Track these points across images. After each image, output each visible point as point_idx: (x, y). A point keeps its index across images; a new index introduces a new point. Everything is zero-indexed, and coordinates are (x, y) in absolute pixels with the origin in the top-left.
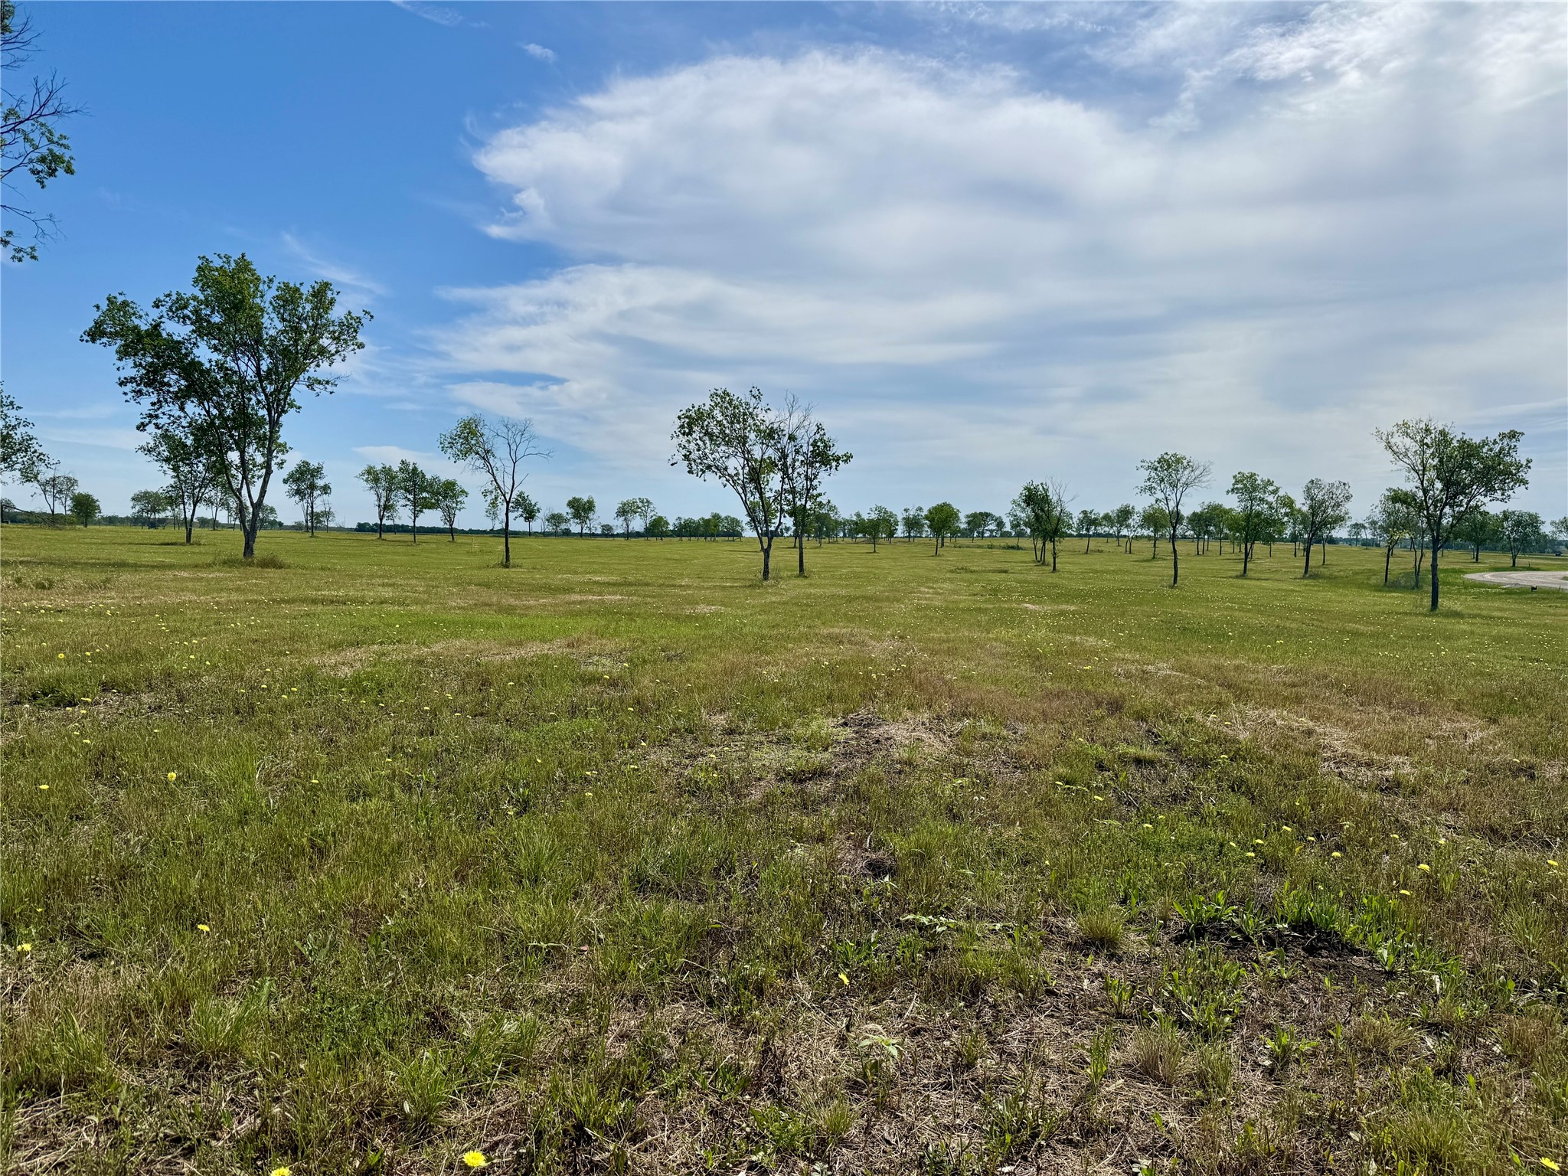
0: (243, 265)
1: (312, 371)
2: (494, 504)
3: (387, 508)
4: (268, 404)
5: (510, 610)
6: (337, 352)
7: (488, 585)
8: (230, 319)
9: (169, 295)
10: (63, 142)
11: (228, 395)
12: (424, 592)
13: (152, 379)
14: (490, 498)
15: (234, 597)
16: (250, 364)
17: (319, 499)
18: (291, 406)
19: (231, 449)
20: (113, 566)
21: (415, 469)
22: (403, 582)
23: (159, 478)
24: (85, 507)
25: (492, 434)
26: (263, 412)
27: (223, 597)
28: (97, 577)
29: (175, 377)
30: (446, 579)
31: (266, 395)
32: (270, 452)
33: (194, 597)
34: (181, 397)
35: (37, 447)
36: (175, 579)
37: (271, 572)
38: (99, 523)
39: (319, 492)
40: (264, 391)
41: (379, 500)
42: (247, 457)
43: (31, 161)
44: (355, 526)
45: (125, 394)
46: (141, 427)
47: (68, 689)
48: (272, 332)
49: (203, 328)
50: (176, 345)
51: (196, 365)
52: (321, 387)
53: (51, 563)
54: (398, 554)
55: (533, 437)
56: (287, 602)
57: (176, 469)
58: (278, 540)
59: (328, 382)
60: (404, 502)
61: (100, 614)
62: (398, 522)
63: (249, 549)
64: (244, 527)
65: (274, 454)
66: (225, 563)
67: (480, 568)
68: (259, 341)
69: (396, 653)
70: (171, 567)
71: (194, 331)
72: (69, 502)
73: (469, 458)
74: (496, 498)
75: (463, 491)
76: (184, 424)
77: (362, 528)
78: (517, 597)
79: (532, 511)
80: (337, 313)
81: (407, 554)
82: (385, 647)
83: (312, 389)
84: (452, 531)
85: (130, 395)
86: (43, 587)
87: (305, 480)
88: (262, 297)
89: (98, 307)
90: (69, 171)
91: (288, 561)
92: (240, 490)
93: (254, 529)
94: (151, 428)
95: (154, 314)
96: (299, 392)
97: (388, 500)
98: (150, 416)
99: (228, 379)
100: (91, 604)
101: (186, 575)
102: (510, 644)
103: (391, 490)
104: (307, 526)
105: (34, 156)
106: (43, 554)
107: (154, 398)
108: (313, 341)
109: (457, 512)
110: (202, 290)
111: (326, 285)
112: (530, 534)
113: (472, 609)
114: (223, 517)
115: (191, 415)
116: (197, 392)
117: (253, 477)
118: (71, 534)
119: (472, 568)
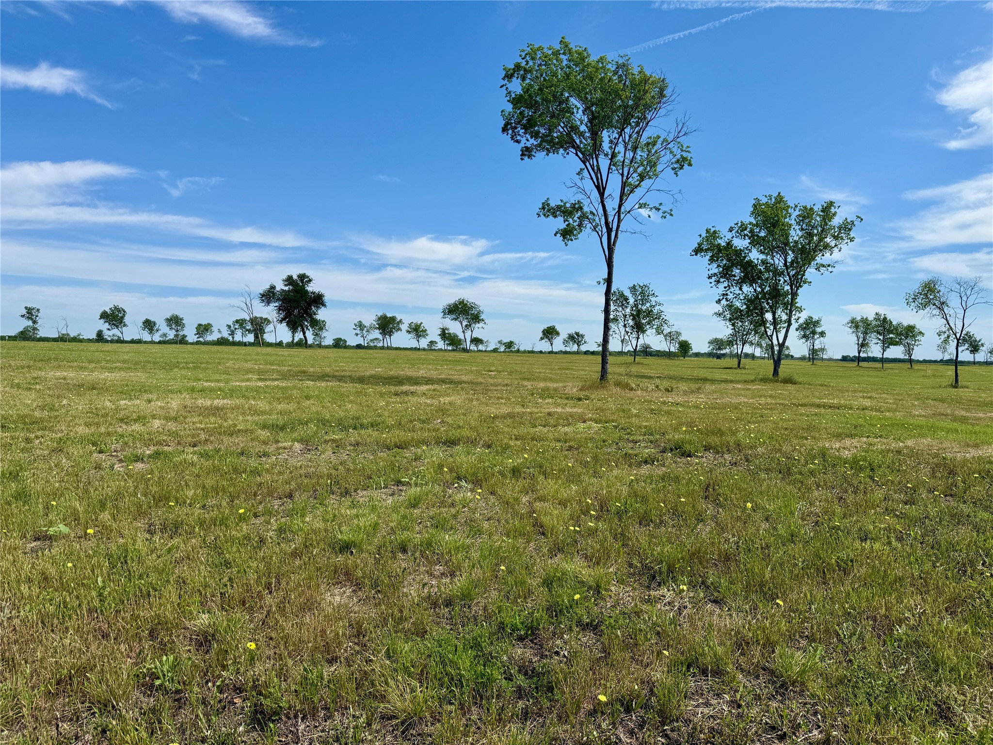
0: (780, 199)
1: (819, 259)
2: (946, 341)
3: (863, 345)
4: (791, 282)
5: (964, 420)
6: (836, 246)
7: (942, 401)
8: (770, 233)
9: (737, 224)
10: (688, 149)
11: (767, 279)
12: (894, 404)
13: (726, 273)
14: (943, 337)
15: (769, 400)
16: (781, 259)
17: (818, 340)
18: (805, 282)
19: (767, 311)
20: (701, 380)
21: (885, 319)
22: (877, 396)
23: (724, 330)
24: (685, 347)
25: (947, 290)
26: (787, 288)
27: (763, 401)
28: (694, 386)
29: (738, 271)
30: (909, 395)
31: (790, 277)
32: (791, 312)
33: (746, 400)
34: (741, 282)
35: (663, 316)
36: (734, 389)
37: (789, 387)
38: (691, 356)
39: (818, 336)
40: (788, 274)
41: (858, 340)
42: (777, 316)
43: (672, 163)
44: (840, 358)
45: (711, 283)
46: (719, 302)
47: (687, 447)
48: (796, 238)
49: (755, 241)
50: (738, 252)
51: (750, 262)
52: (825, 269)
53: (671, 378)
54: (872, 377)
55: (982, 290)
56: (802, 405)
57: (733, 325)
58: (791, 366)
59: (829, 266)
60: (876, 341)
61: (697, 407)
62: (870, 355)
63: (776, 372)
64: (774, 358)
65: (794, 313)
66: (762, 380)
67: (933, 388)
68: (787, 244)
69: (879, 445)
70: (732, 381)
71: (749, 243)
72: (677, 345)
73: (928, 309)
74: (948, 337)
75: (921, 333)
76: (742, 298)
77: (845, 359)
78: (967, 410)
79: (977, 346)
80: (836, 221)
81: (877, 377)
82: (870, 439)
83: (819, 271)
84: (911, 361)
85: (713, 283)
86: (669, 391)
87: (810, 329)
88: (790, 216)
89: (700, 236)
90: (690, 165)
91: (801, 380)
92: (771, 336)
93: (779, 359)
94: (724, 302)
95: (729, 235)
96: (810, 273)
97: (864, 340)
98: (724, 295)
99: (767, 270)
100: (692, 401)
101: (739, 386)
102: (968, 445)
103: (867, 333)
104: (809, 357)
105: (673, 160)
106: (666, 373)
107: (726, 284)
108: (820, 240)
109: (915, 348)
110: (755, 218)
111: (831, 204)
112: (974, 363)
113: (932, 418)
114: (758, 352)
115: (746, 292)
116: (749, 279)
117: (780, 328)
118: (679, 362)
119: (928, 388)
